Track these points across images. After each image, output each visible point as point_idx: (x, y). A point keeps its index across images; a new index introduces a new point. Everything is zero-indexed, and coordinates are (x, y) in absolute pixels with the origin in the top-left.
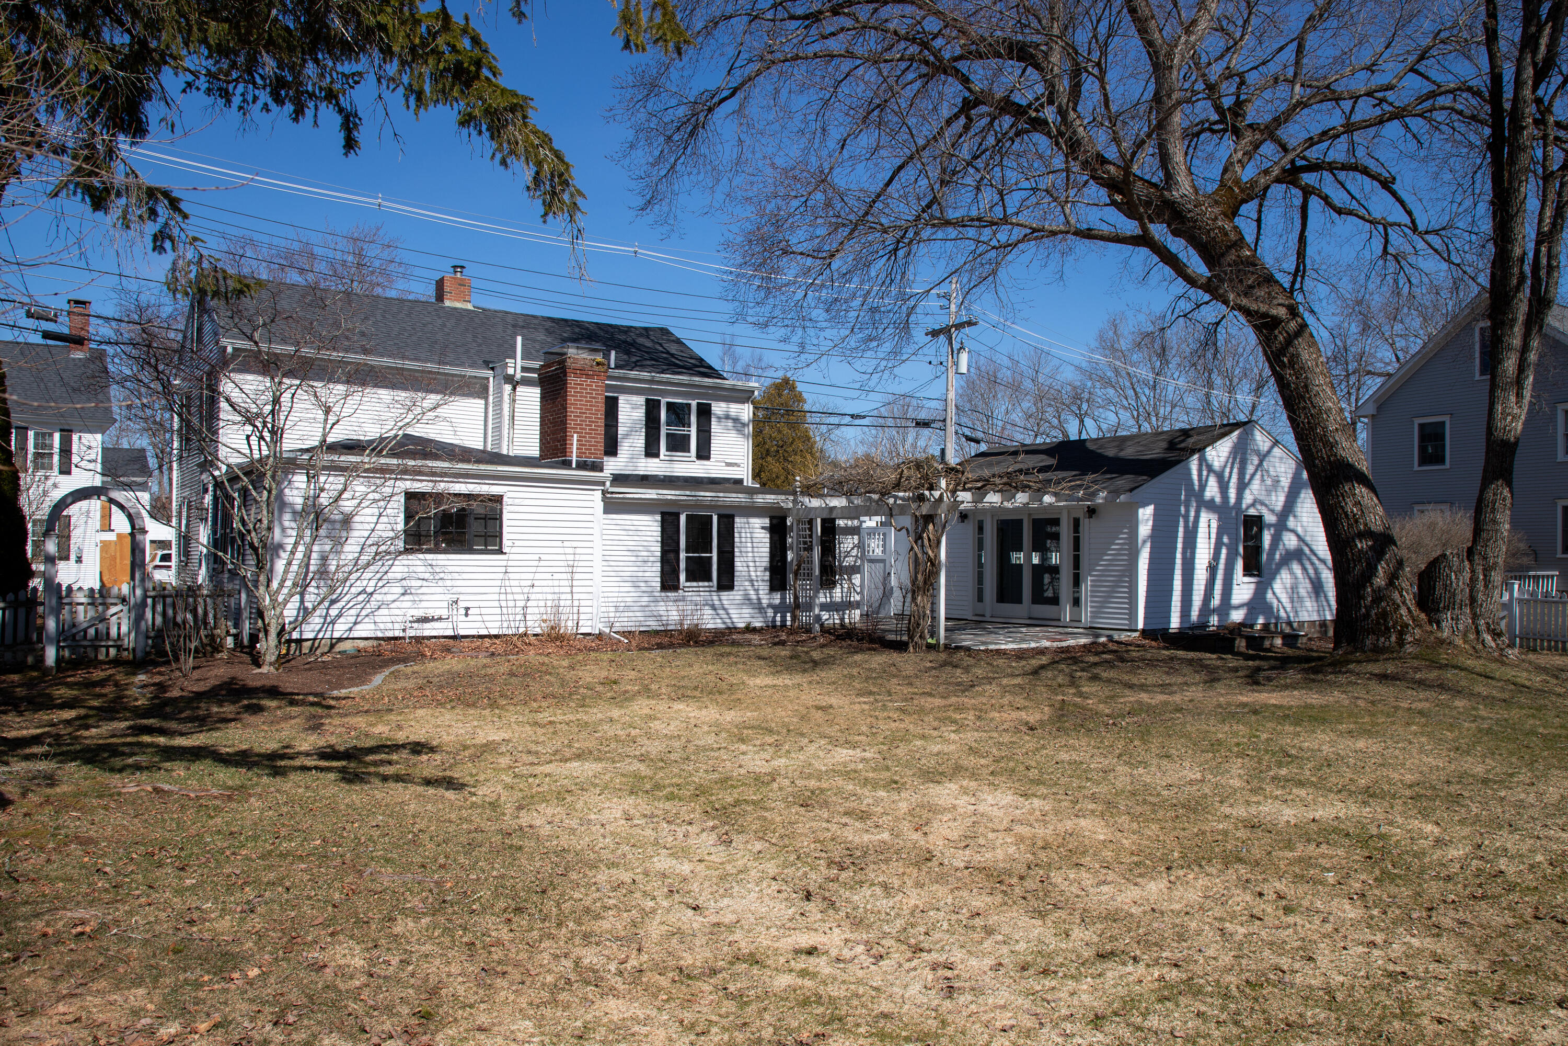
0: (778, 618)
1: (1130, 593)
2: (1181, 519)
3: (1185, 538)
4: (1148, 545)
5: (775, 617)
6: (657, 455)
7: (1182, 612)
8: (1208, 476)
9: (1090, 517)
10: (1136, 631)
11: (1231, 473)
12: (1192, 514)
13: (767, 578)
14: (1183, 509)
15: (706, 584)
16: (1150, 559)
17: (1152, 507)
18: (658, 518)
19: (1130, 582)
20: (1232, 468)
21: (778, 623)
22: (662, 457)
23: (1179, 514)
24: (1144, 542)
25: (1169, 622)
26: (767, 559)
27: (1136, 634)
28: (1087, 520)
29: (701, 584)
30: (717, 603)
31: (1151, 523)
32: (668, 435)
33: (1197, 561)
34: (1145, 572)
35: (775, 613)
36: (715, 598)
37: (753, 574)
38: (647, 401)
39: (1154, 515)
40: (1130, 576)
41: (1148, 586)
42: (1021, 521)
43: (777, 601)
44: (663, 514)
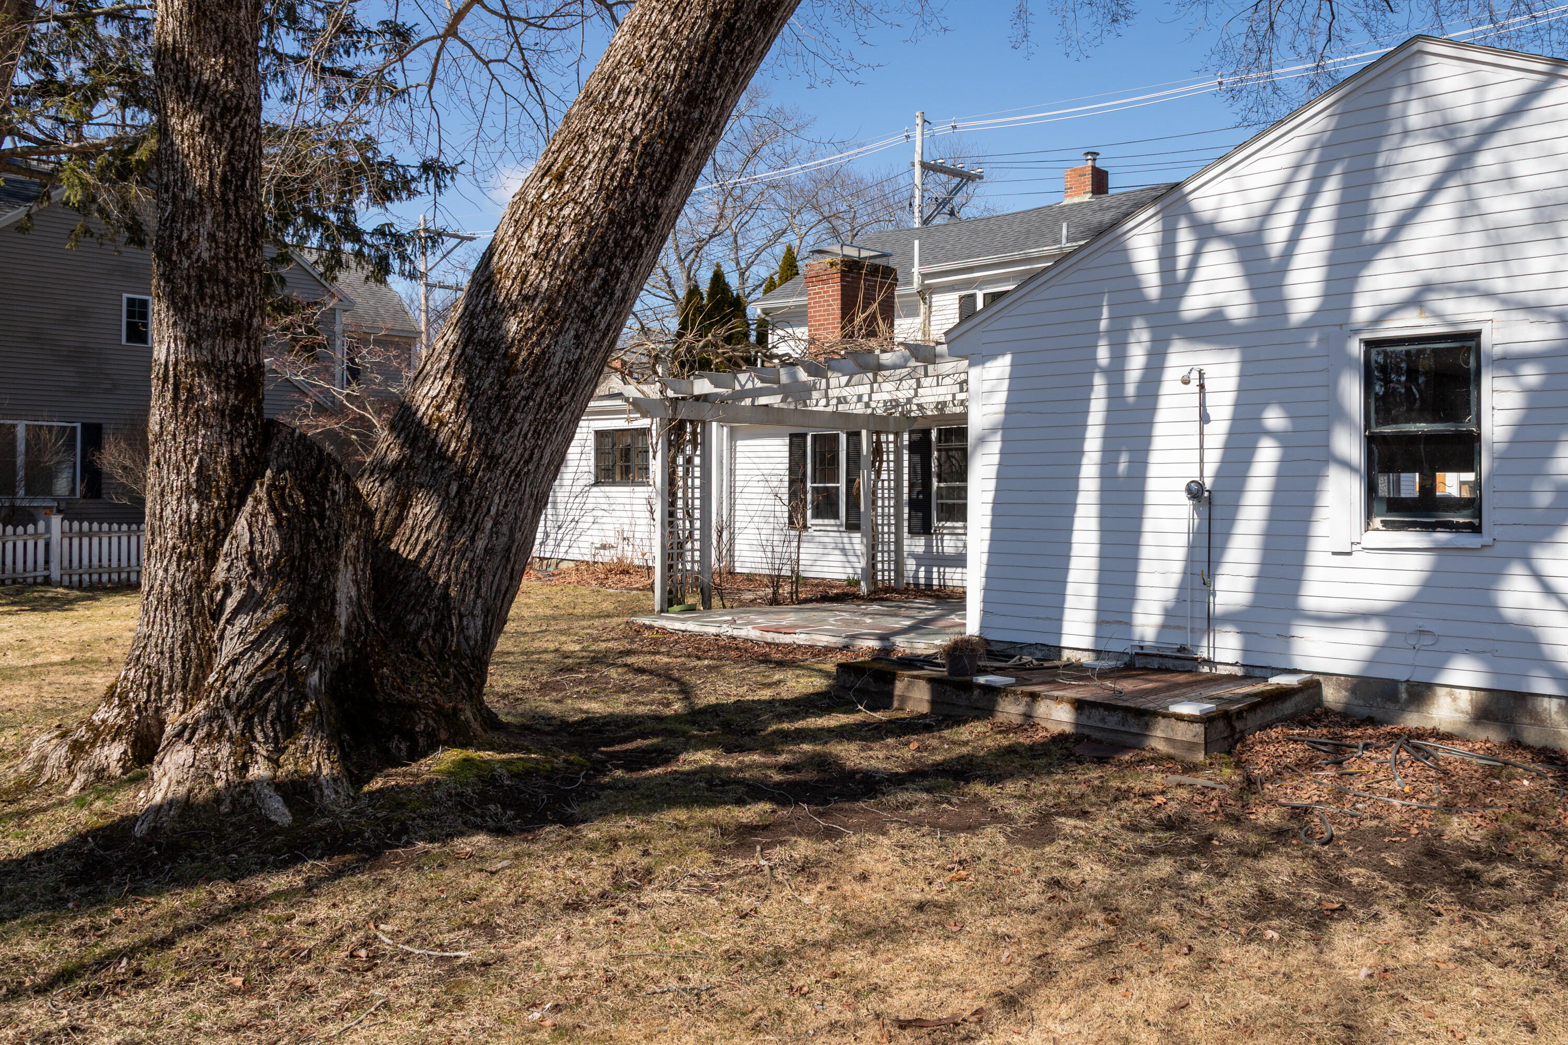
0: (922, 574)
2: (1099, 381)
3: (1109, 424)
5: (917, 571)
7: (1100, 609)
8: (1196, 254)
11: (1299, 225)
12: (1137, 359)
14: (1103, 354)
15: (832, 522)
16: (1000, 479)
18: (787, 441)
20: (1305, 210)
21: (922, 581)
23: (1091, 365)
24: (982, 442)
29: (826, 521)
30: (847, 546)
31: (1002, 397)
33: (1152, 484)
35: (918, 566)
36: (846, 540)
39: (1013, 378)
41: (993, 541)
43: (920, 550)
44: (792, 436)
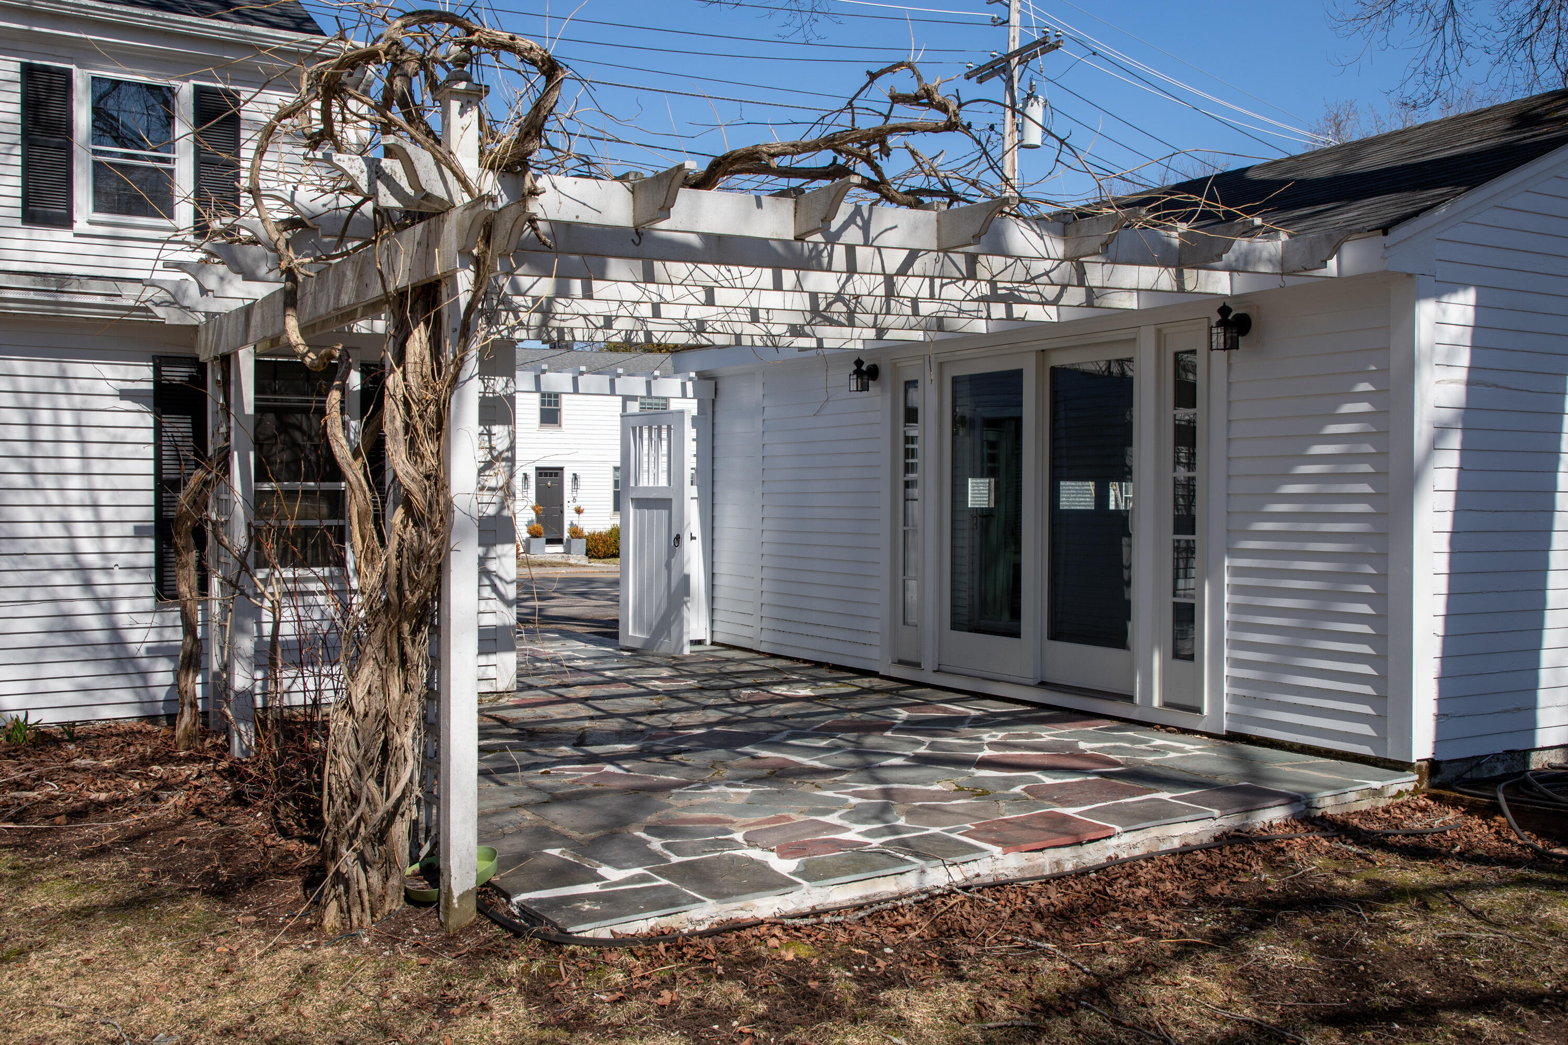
1: (1378, 620)
4: (1455, 440)
6: (66, 221)
9: (1231, 345)
10: (1402, 766)
13: (148, 560)
16: (1460, 492)
17: (1469, 297)
19: (1379, 580)
22: (80, 225)
24: (1441, 430)
25: (1531, 728)
26: (149, 498)
27: (1406, 782)
28: (1220, 357)
31: (1464, 358)
32: (97, 165)
34: (1443, 543)
37: (85, 546)
38: (28, 71)
39: (1478, 328)
40: (1381, 558)
41: (1453, 594)
42: (1018, 375)
